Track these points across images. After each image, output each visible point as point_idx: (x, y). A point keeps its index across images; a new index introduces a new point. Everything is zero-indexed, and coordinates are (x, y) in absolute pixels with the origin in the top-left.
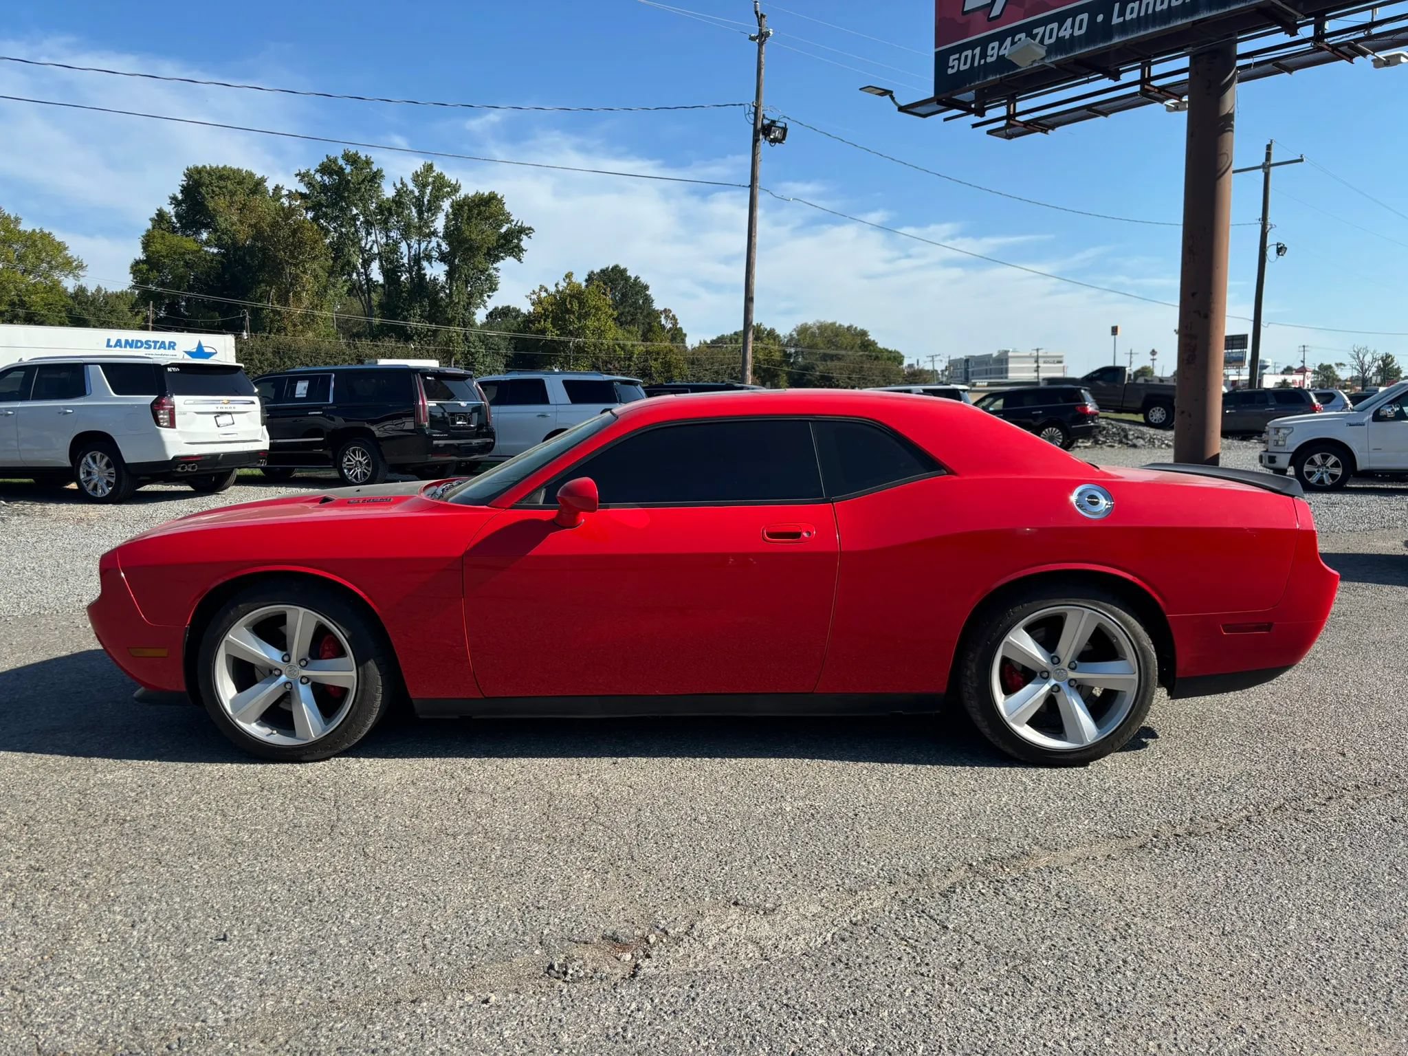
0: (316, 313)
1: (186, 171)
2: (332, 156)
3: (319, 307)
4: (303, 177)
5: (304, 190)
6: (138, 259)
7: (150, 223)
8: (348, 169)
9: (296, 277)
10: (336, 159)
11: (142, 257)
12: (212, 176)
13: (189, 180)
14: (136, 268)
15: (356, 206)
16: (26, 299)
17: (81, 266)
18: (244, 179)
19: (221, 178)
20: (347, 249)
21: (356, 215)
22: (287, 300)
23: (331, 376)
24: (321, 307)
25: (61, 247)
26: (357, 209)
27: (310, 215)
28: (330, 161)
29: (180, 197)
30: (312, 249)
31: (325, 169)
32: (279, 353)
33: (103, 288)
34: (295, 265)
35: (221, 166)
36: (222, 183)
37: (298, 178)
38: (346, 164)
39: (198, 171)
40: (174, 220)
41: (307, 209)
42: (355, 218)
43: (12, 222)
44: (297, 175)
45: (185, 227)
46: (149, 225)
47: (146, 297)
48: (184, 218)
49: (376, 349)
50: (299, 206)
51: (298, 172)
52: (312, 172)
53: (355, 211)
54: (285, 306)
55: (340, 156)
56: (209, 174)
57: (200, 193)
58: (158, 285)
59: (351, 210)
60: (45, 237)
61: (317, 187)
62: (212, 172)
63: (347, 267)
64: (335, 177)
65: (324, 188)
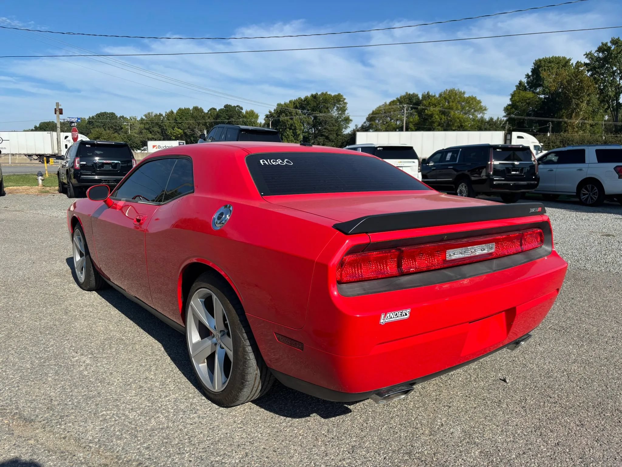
0: (586, 121)
1: (534, 62)
2: (605, 42)
3: (587, 119)
4: (588, 55)
5: (588, 61)
6: (509, 104)
7: (515, 87)
8: (613, 47)
9: (577, 105)
10: (607, 43)
11: (510, 103)
12: (545, 62)
13: (535, 65)
14: (506, 109)
15: (615, 66)
16: (463, 124)
17: (485, 110)
18: (561, 61)
19: (550, 62)
20: (607, 88)
21: (615, 70)
22: (571, 117)
23: (459, 150)
24: (589, 119)
25: (479, 102)
26: (615, 67)
27: (590, 73)
28: (603, 45)
29: (530, 74)
30: (588, 90)
31: (600, 50)
32: (563, 142)
33: (500, 118)
34: (578, 99)
35: (551, 57)
36: (550, 65)
37: (585, 56)
38: (612, 45)
39: (540, 61)
40: (526, 85)
41: (588, 71)
42: (614, 72)
43: (462, 94)
44: (584, 55)
45: (531, 87)
46: (515, 89)
47: (510, 120)
48: (530, 83)
49: (616, 138)
50: (584, 69)
51: (585, 53)
52: (593, 52)
53: (615, 69)
54: (570, 119)
55: (609, 42)
56: (545, 61)
57: (539, 71)
58: (516, 115)
59: (613, 68)
60: (474, 99)
61: (595, 59)
62: (545, 60)
63: (606, 98)
64: (606, 52)
65: (598, 59)
